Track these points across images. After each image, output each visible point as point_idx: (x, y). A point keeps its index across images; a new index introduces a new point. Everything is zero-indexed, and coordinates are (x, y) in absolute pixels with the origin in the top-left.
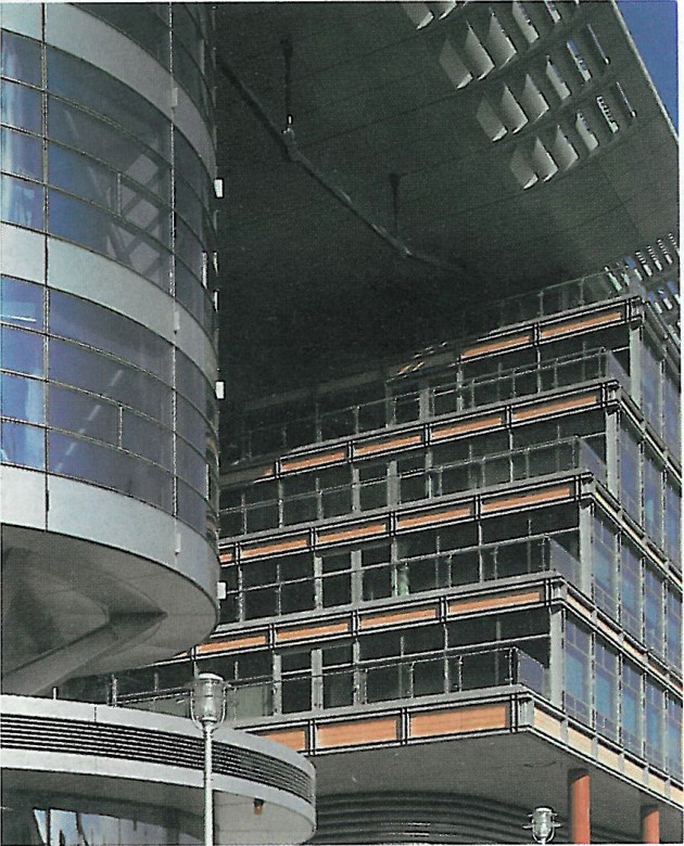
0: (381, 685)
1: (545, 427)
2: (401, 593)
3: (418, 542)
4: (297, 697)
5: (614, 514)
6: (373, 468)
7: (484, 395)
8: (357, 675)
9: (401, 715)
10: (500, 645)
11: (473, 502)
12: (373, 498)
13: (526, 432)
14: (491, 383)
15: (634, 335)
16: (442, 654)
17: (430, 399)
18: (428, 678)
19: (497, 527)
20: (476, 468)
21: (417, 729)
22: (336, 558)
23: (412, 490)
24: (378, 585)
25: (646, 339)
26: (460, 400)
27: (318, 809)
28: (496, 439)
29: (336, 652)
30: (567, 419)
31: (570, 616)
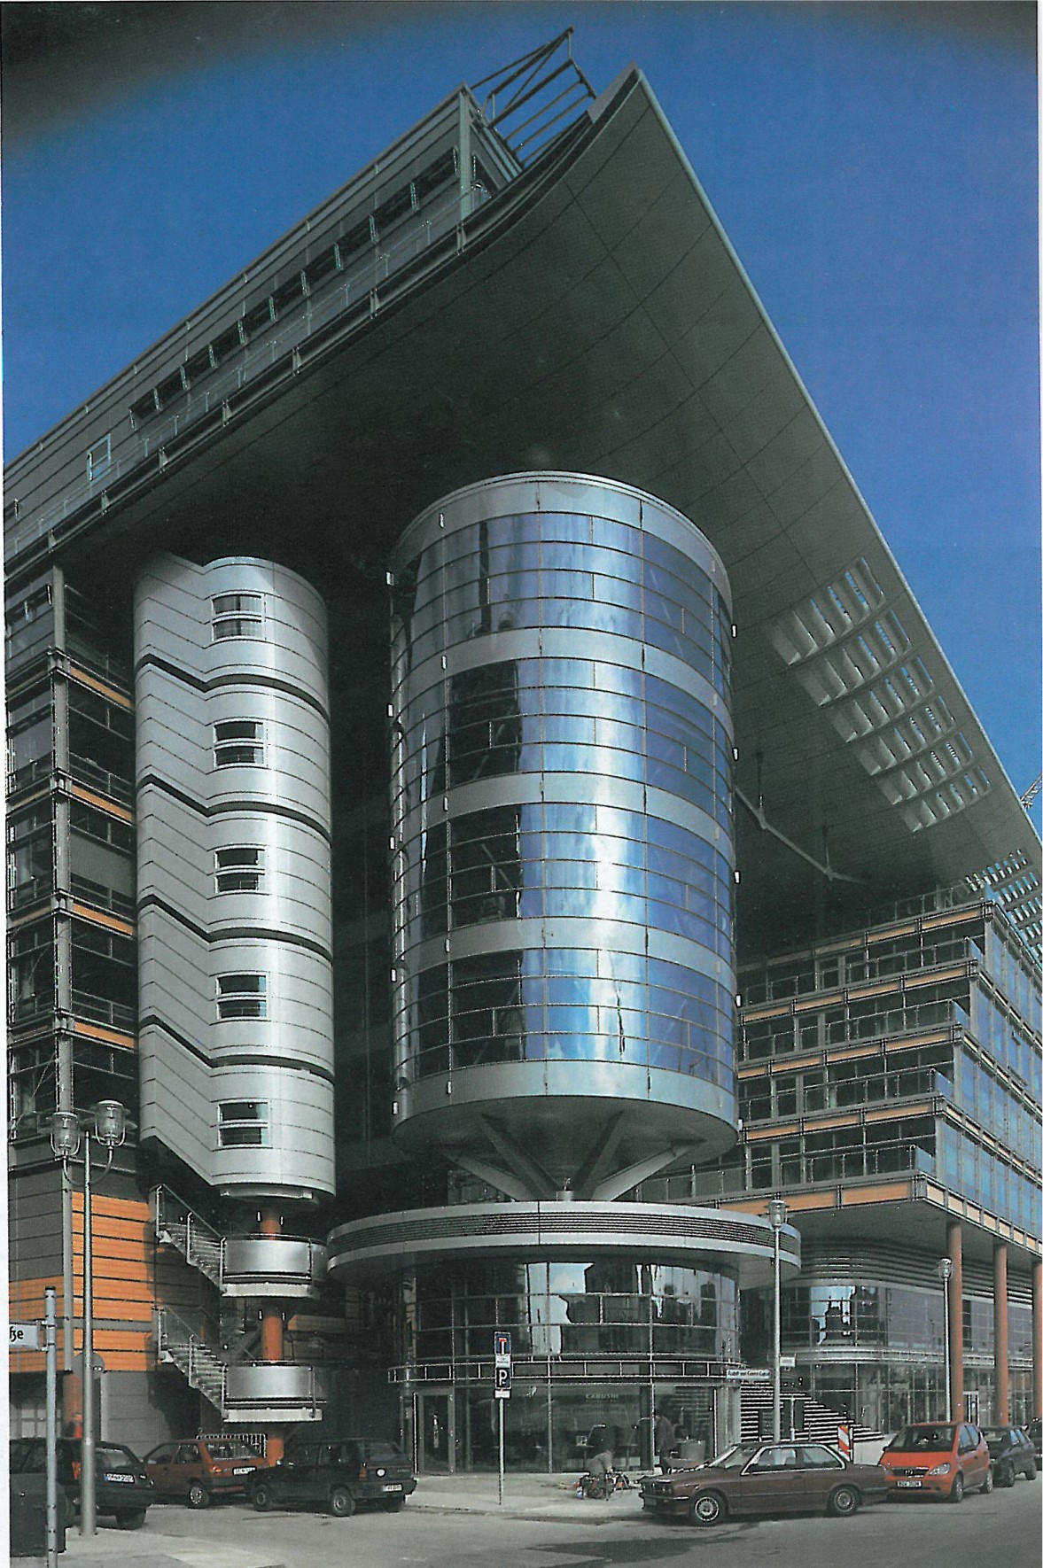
0: (822, 1170)
1: (928, 991)
2: (832, 1103)
3: (841, 1070)
4: (762, 1177)
5: (975, 1049)
6: (809, 1019)
7: (885, 967)
8: (804, 1161)
9: (838, 1190)
10: (901, 1143)
11: (881, 1043)
12: (810, 1040)
13: (915, 995)
14: (888, 959)
15: (988, 926)
16: (861, 1149)
17: (847, 971)
18: (854, 1165)
19: (897, 1060)
20: (880, 1018)
21: (848, 1198)
22: (786, 1081)
23: (837, 1034)
24: (816, 1100)
25: (996, 929)
26: (867, 970)
27: (802, 1259)
28: (892, 999)
29: (788, 1146)
30: (942, 986)
31: (949, 1122)
